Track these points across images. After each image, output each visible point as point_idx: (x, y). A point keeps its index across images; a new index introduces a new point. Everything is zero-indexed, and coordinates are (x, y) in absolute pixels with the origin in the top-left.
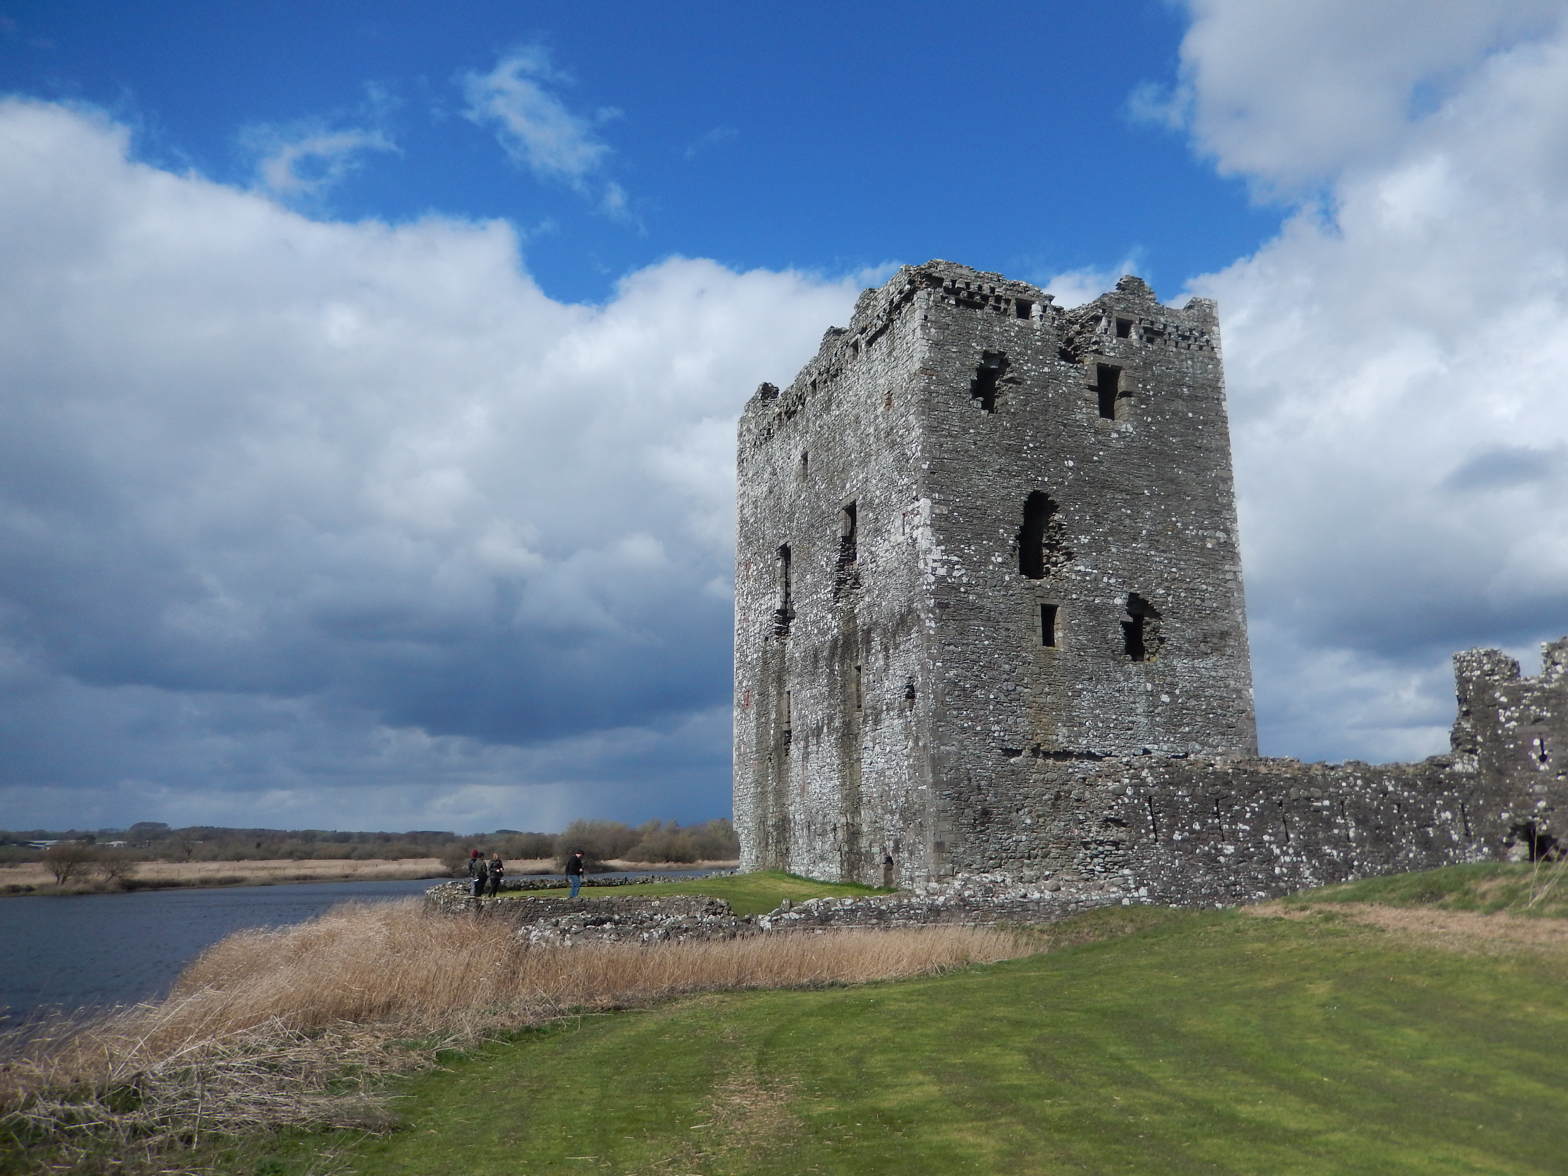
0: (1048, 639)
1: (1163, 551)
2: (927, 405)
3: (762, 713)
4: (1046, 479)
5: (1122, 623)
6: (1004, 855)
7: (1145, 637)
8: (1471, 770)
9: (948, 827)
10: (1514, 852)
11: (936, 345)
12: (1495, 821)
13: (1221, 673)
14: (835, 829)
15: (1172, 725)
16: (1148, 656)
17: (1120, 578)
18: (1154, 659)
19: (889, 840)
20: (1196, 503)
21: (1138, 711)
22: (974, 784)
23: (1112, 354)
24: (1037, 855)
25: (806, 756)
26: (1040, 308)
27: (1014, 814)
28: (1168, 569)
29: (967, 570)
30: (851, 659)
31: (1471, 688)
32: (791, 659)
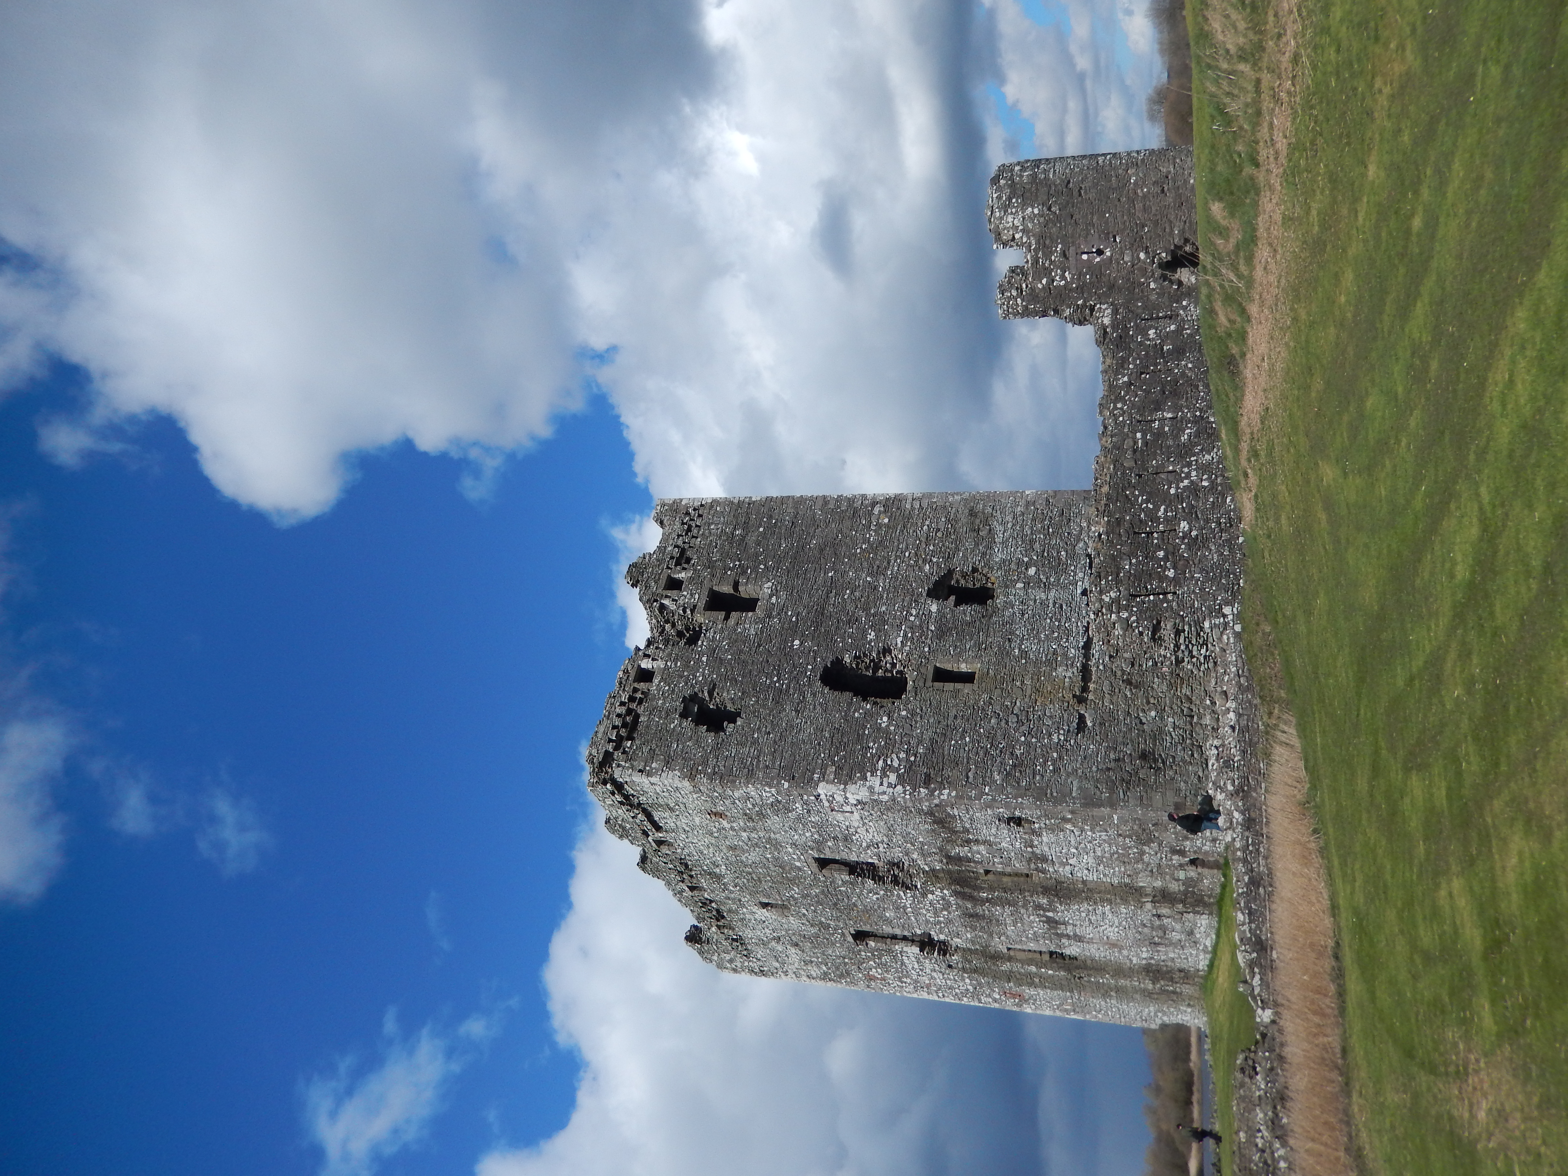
0: (968, 678)
1: (889, 563)
2: (725, 777)
3: (1029, 980)
4: (810, 667)
5: (955, 606)
6: (1188, 741)
7: (970, 586)
8: (1109, 311)
9: (1158, 796)
10: (1187, 280)
11: (668, 763)
12: (1157, 293)
13: (1009, 518)
14: (1159, 916)
15: (1059, 567)
16: (989, 584)
17: (911, 605)
18: (993, 578)
19: (1171, 860)
20: (844, 530)
21: (1044, 598)
22: (1112, 765)
23: (697, 596)
24: (1189, 708)
25: (1079, 938)
26: (645, 660)
27: (1145, 727)
28: (906, 559)
29: (892, 752)
30: (977, 879)
31: (1033, 306)
32: (973, 943)
